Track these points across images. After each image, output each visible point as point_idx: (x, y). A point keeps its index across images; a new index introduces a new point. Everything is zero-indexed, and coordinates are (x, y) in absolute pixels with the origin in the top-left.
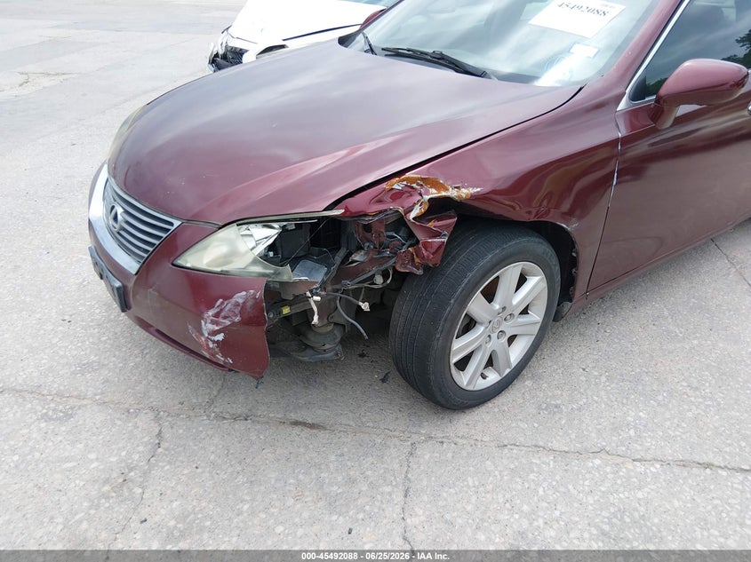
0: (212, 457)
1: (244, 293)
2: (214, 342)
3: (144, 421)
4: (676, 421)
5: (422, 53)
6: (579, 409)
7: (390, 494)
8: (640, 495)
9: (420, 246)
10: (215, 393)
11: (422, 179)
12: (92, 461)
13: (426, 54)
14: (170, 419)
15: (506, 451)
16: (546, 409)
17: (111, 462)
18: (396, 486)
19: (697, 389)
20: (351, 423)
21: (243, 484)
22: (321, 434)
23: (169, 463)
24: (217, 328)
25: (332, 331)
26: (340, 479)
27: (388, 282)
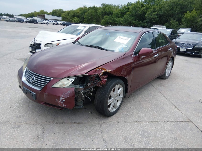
0: (57, 131)
1: (70, 91)
2: (62, 102)
3: (38, 126)
4: (149, 115)
5: (93, 46)
6: (132, 114)
7: (99, 133)
8: (146, 128)
9: (102, 81)
10: (54, 119)
11: (102, 68)
12: (29, 135)
13: (94, 46)
14: (45, 125)
15: (119, 123)
16: (125, 115)
17: (34, 135)
18: (99, 132)
19: (152, 109)
20: (87, 122)
21: (66, 135)
22: (81, 124)
23: (48, 133)
24: (64, 99)
25: (81, 102)
26: (87, 132)
27: (95, 89)
